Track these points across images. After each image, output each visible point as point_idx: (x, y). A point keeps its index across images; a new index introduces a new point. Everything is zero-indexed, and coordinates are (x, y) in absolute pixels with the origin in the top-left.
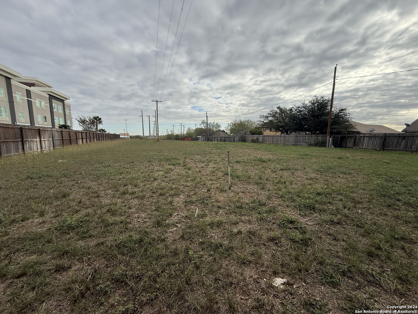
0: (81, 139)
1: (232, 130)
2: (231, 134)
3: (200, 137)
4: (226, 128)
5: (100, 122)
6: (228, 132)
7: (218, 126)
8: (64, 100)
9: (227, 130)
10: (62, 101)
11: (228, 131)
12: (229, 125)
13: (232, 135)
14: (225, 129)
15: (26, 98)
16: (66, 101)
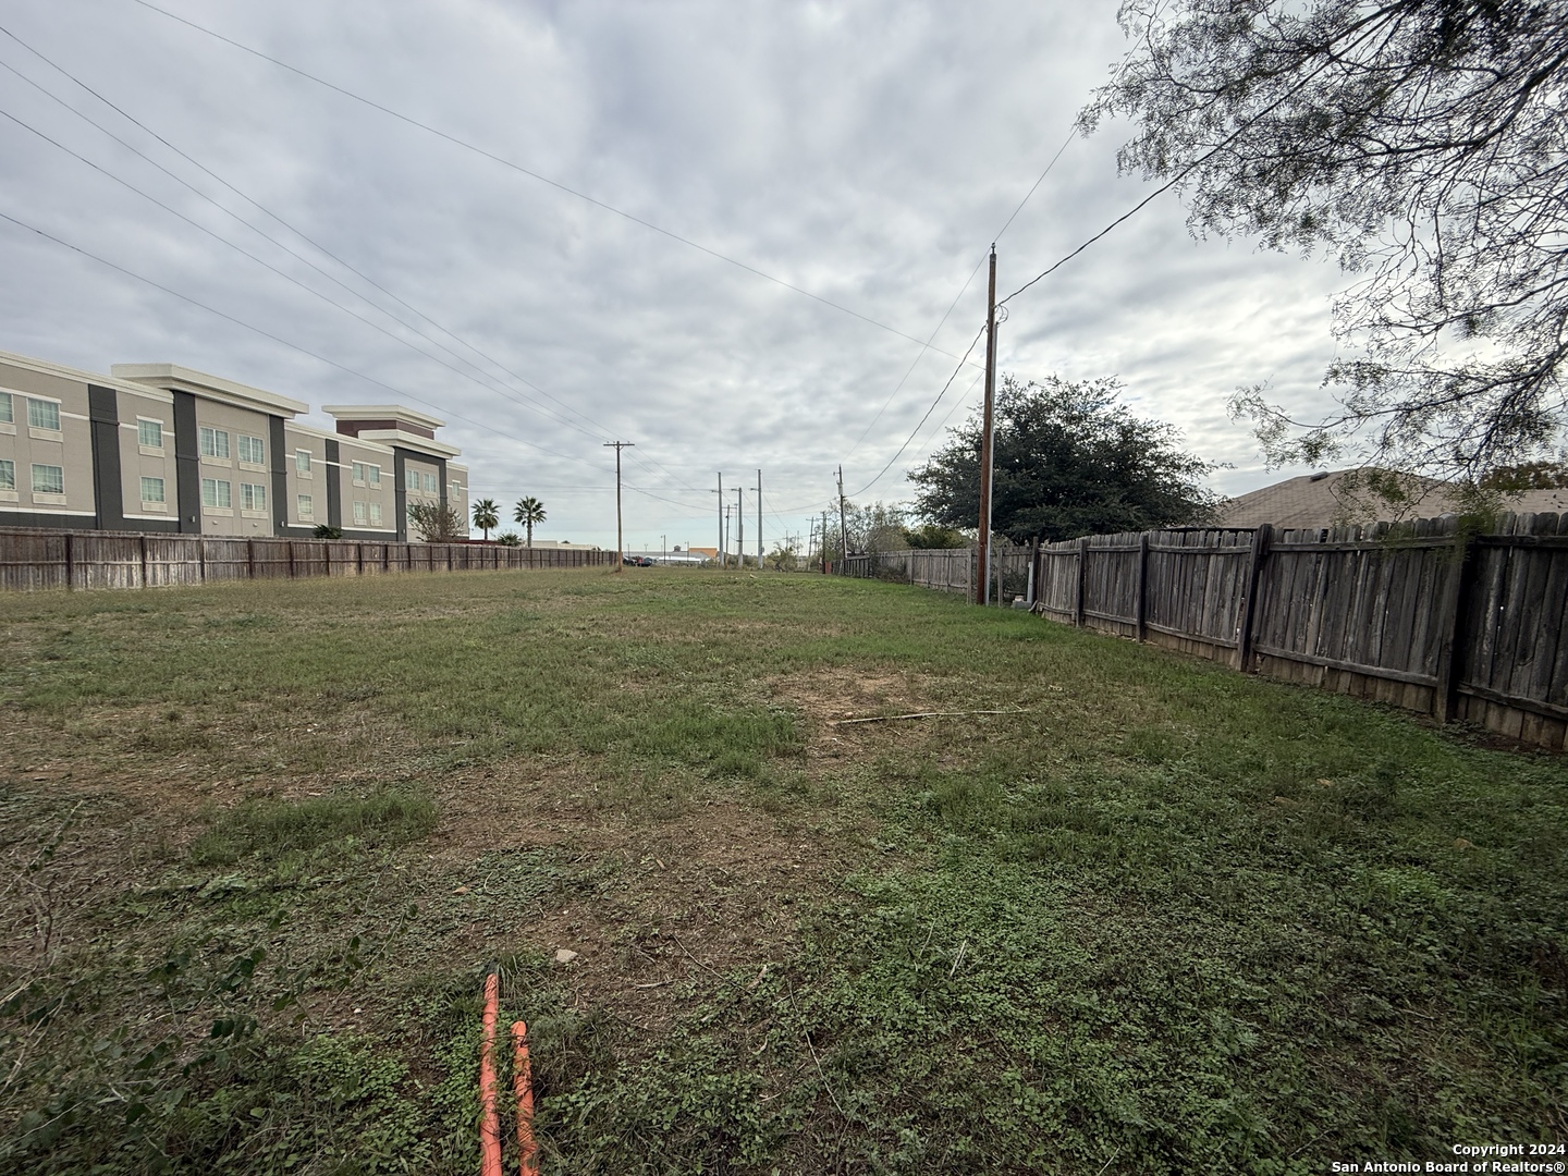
0: (354, 565)
5: (540, 517)
8: (445, 459)
10: (440, 462)
15: (325, 462)
16: (451, 463)
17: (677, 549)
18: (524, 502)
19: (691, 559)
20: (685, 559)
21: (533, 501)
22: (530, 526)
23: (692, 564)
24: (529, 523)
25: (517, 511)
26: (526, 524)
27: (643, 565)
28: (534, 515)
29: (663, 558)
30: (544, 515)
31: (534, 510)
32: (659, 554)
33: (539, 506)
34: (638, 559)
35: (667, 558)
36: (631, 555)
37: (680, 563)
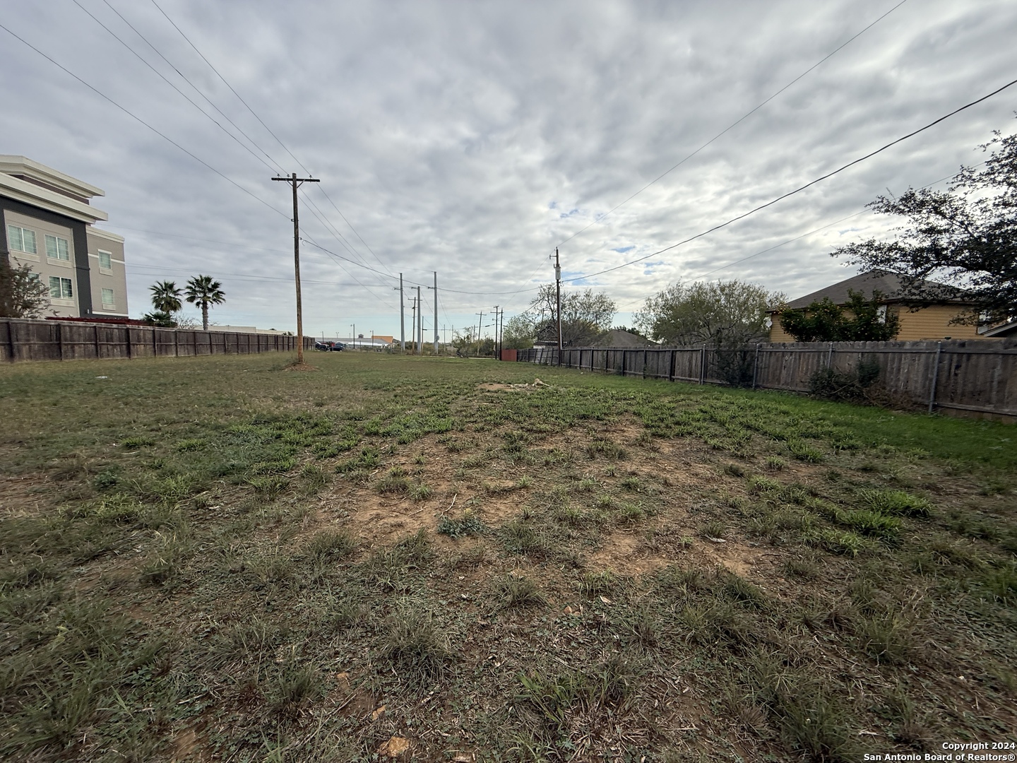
1: (661, 328)
2: (656, 336)
3: (540, 347)
4: (639, 316)
6: (646, 330)
7: (604, 307)
8: (84, 223)
9: (641, 325)
10: (76, 224)
11: (643, 327)
12: (650, 306)
13: (660, 342)
14: (634, 318)
16: (93, 229)
17: (361, 336)
18: (197, 280)
19: (375, 344)
20: (371, 344)
21: (208, 280)
22: (205, 307)
23: (378, 349)
24: (205, 304)
25: (189, 290)
26: (201, 305)
27: (335, 349)
28: (210, 295)
29: (352, 343)
30: (224, 296)
31: (210, 290)
32: (350, 340)
33: (216, 285)
34: (330, 344)
35: (356, 343)
36: (325, 341)
37: (366, 348)
